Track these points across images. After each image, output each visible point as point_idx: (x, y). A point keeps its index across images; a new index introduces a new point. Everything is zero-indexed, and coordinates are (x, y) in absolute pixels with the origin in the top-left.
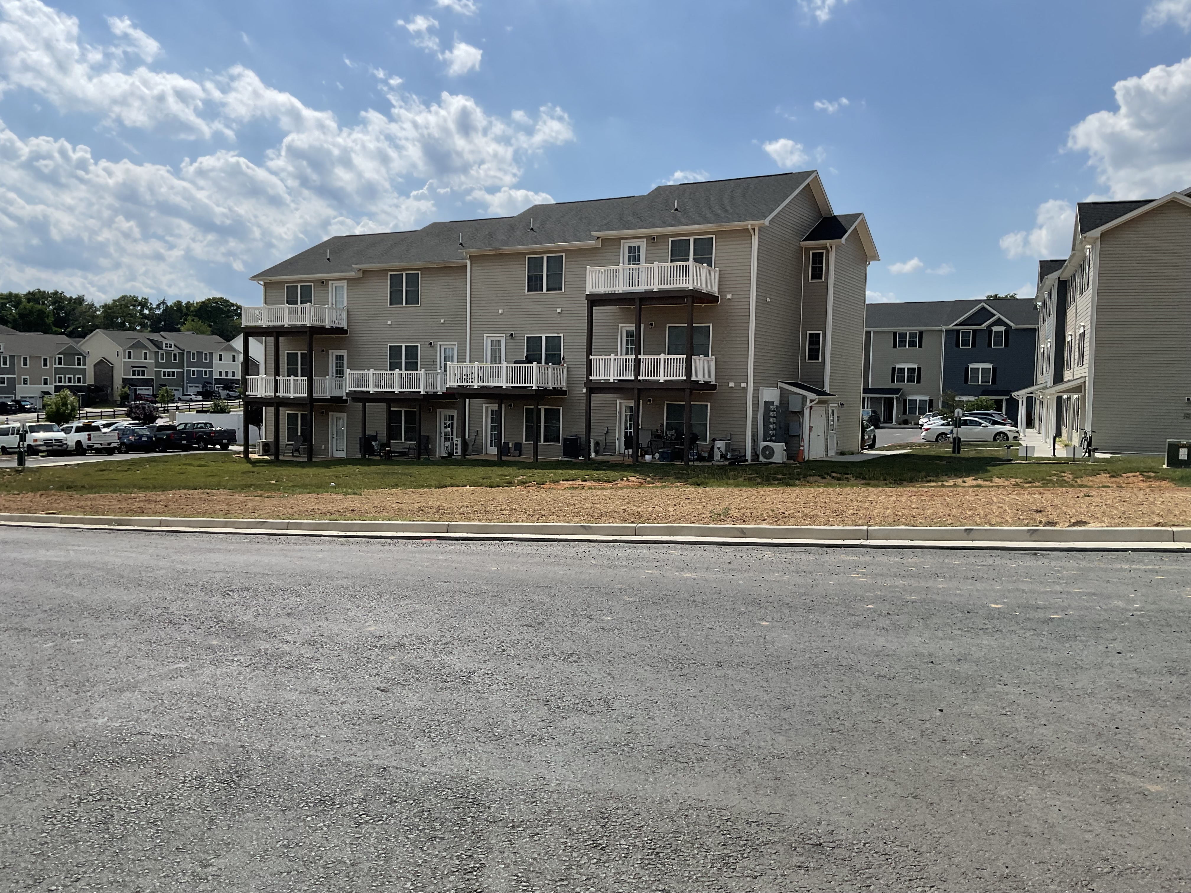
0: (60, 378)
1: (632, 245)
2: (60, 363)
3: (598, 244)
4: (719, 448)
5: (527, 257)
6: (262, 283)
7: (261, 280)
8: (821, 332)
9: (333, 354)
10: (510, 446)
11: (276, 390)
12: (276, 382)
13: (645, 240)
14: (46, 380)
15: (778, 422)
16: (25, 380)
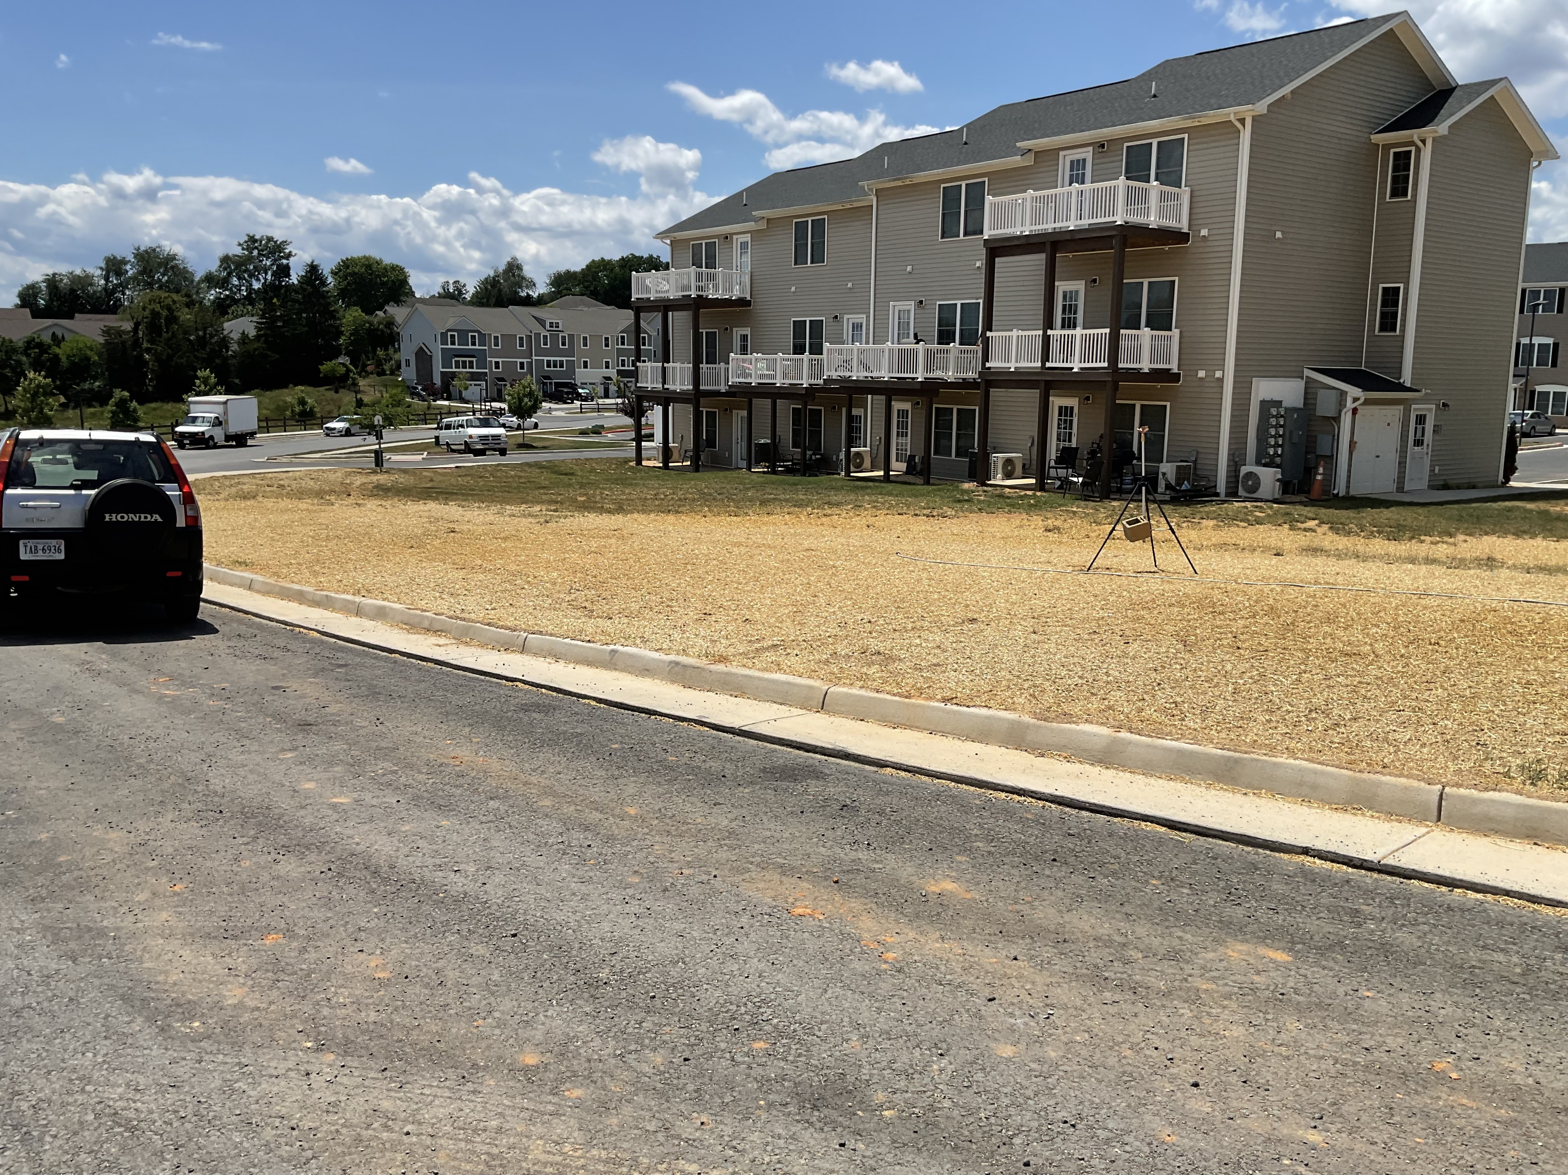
0: (623, 361)
1: (1075, 157)
2: (623, 344)
3: (1029, 160)
5: (942, 186)
6: (668, 242)
7: (667, 237)
8: (1402, 286)
9: (738, 332)
11: (664, 383)
12: (664, 369)
13: (1091, 149)
14: (607, 363)
15: (1287, 435)
16: (585, 363)
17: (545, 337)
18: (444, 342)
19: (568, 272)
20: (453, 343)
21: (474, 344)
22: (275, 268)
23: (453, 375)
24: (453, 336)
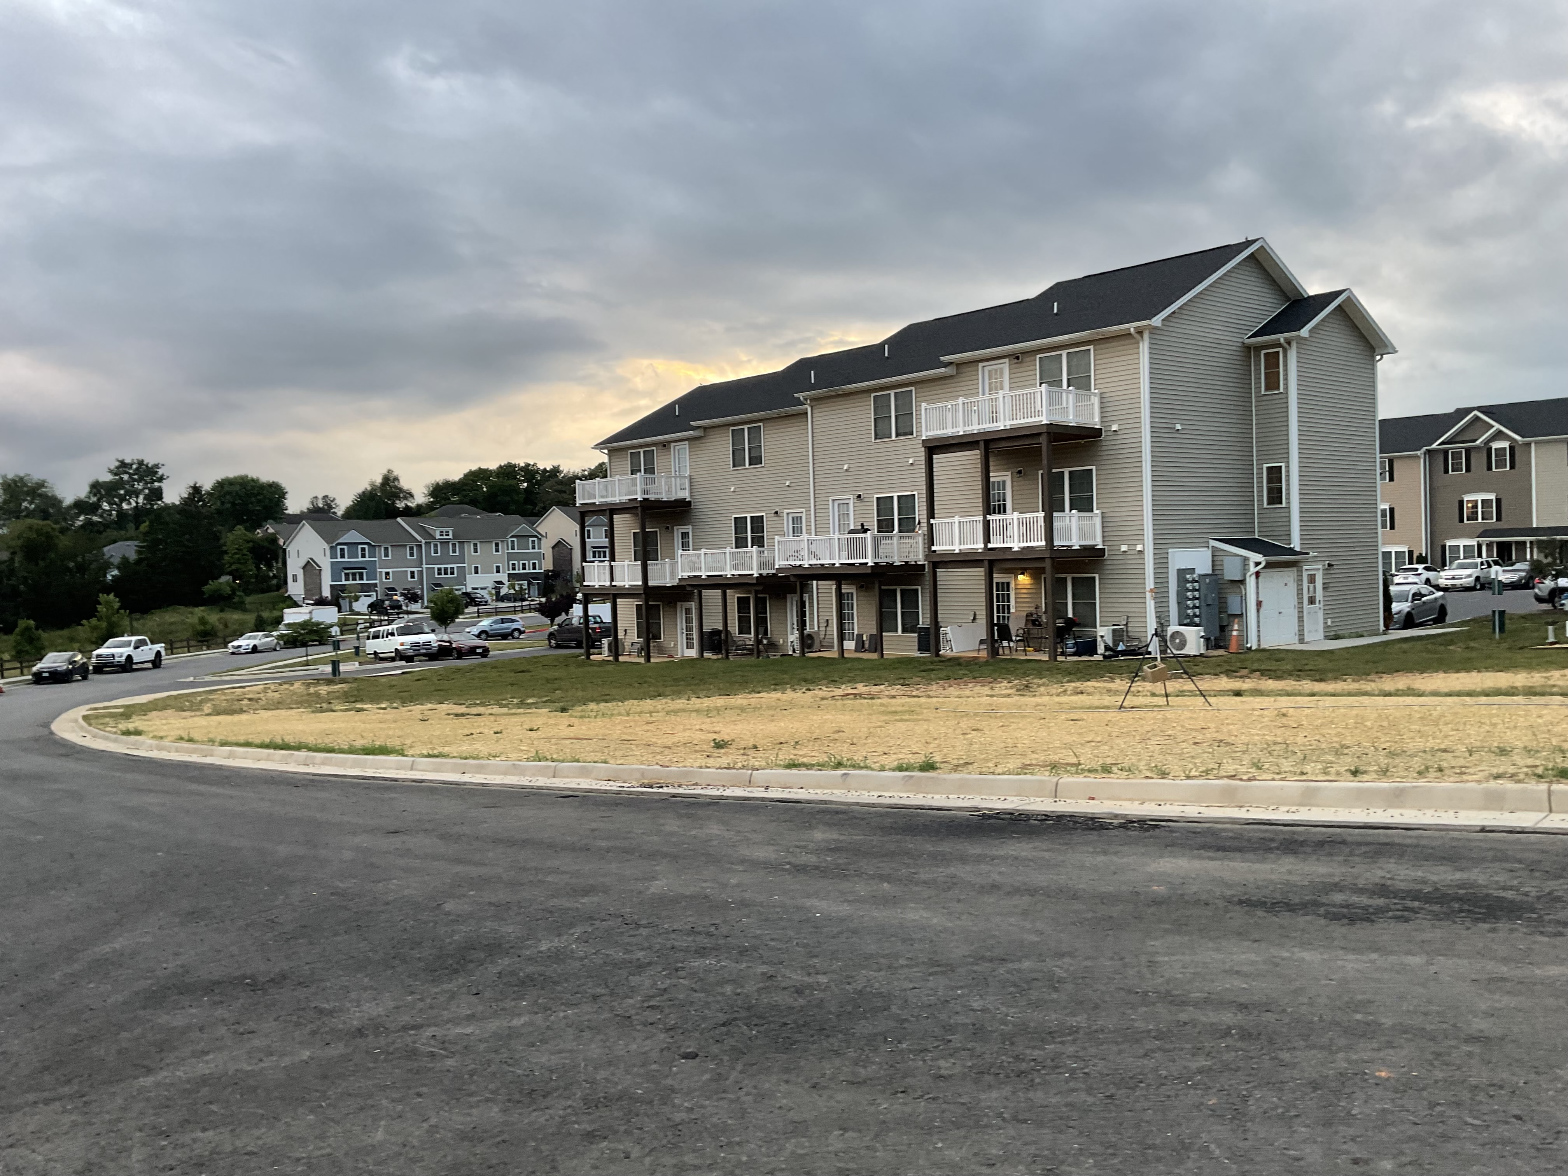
0: (514, 565)
1: (993, 368)
2: (513, 548)
3: (952, 370)
4: (1102, 637)
5: (873, 395)
6: (606, 451)
7: (604, 448)
8: (1283, 464)
9: (678, 531)
10: (864, 639)
11: (612, 580)
12: (611, 567)
14: (498, 567)
15: (1202, 597)
16: (476, 568)
17: (436, 545)
18: (333, 556)
19: (446, 483)
20: (343, 556)
21: (363, 556)
22: (147, 491)
23: (343, 588)
24: (342, 550)
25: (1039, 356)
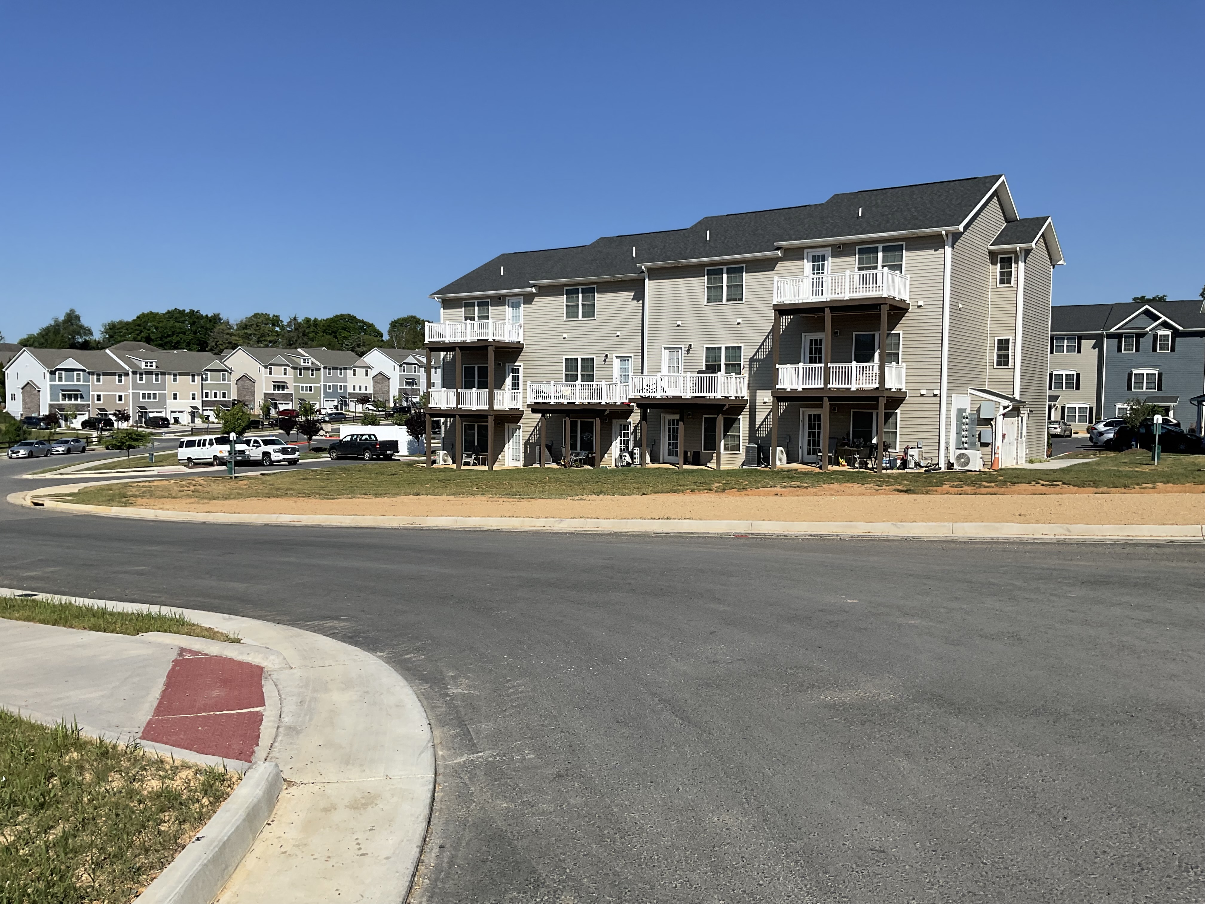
0: (207, 393)
1: (816, 254)
2: (207, 380)
3: (780, 254)
5: (706, 269)
6: (440, 300)
7: (440, 296)
8: (1011, 338)
9: (509, 367)
11: (458, 402)
12: (458, 394)
13: (830, 248)
15: (970, 430)
16: (175, 395)
17: (141, 374)
18: (52, 379)
19: (121, 322)
20: (61, 380)
21: (79, 380)
23: (61, 408)
24: (60, 374)
25: (857, 247)
